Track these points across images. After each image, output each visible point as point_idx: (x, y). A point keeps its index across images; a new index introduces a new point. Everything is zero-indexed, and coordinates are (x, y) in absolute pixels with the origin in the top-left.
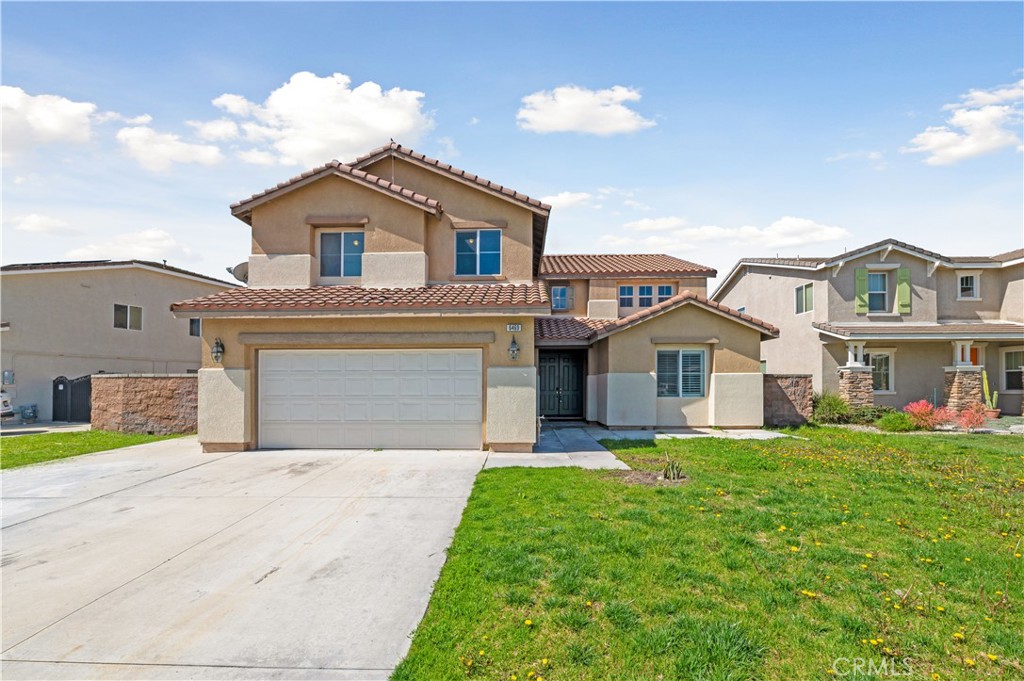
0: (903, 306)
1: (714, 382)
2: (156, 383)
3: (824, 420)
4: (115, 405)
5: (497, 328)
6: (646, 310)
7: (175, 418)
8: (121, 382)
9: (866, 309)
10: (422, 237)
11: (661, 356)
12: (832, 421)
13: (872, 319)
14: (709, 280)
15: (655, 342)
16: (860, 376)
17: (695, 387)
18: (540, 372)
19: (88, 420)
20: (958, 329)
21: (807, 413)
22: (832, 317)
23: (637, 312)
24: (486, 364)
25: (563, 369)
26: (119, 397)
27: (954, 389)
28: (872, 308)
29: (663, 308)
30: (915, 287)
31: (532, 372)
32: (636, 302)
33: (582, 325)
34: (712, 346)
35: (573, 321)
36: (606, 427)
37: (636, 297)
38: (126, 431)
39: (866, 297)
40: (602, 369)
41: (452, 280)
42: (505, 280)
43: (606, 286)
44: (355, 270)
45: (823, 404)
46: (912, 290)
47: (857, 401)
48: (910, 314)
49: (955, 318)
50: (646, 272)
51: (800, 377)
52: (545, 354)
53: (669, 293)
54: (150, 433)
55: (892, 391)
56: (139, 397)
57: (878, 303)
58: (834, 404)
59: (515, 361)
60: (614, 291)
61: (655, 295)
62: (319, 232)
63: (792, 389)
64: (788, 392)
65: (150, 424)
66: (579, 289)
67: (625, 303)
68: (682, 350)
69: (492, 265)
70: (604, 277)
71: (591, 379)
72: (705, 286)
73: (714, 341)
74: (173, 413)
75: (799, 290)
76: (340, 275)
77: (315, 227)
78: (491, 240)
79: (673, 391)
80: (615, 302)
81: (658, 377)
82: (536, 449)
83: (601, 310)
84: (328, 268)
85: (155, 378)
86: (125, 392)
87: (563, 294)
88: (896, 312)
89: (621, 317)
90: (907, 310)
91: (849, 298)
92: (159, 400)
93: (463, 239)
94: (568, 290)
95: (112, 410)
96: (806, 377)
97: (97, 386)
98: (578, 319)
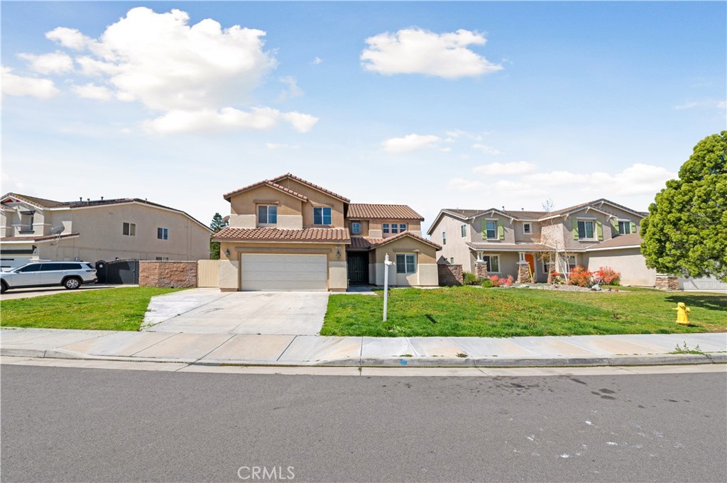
0: (501, 236)
1: (419, 266)
2: (175, 265)
3: (467, 284)
4: (154, 275)
5: (332, 248)
6: (395, 236)
7: (184, 281)
8: (158, 264)
9: (486, 237)
10: (301, 210)
11: (398, 256)
12: (470, 284)
13: (489, 241)
14: (422, 222)
15: (395, 251)
16: (482, 266)
17: (412, 270)
18: (348, 262)
19: (136, 282)
20: (523, 247)
21: (461, 281)
22: (473, 240)
23: (391, 236)
24: (329, 260)
25: (358, 261)
26: (156, 271)
27: (519, 272)
28: (488, 237)
29: (401, 235)
30: (506, 229)
31: (345, 263)
32: (390, 231)
33: (366, 241)
34: (417, 252)
35: (362, 239)
36: (376, 286)
37: (390, 228)
38: (160, 287)
39: (486, 231)
40: (374, 261)
41: (312, 226)
42: (334, 227)
43: (377, 223)
44: (274, 221)
45: (466, 277)
46: (504, 230)
47: (481, 276)
48: (504, 240)
49: (523, 241)
50: (394, 218)
51: (457, 266)
52: (350, 255)
53: (405, 227)
54: (172, 287)
55: (500, 272)
56: (167, 271)
57: (491, 234)
58: (472, 277)
59: (339, 259)
60: (380, 226)
61: (399, 228)
62: (258, 206)
63: (454, 271)
64: (453, 272)
65: (172, 283)
66: (365, 225)
67: (386, 231)
68: (406, 254)
69: (328, 221)
70: (376, 220)
71: (370, 265)
72: (420, 224)
73: (417, 250)
74: (184, 279)
75: (462, 227)
76: (266, 222)
77: (256, 204)
78: (328, 211)
79: (404, 271)
80: (381, 231)
81: (397, 265)
82: (347, 291)
83: (374, 235)
84: (262, 220)
85: (174, 263)
86: (160, 269)
87: (358, 226)
88: (498, 239)
89: (384, 237)
90: (503, 238)
91: (478, 231)
92: (178, 273)
93: (317, 211)
94: (360, 225)
95: (152, 277)
96: (460, 266)
97: (142, 265)
98: (364, 238)
